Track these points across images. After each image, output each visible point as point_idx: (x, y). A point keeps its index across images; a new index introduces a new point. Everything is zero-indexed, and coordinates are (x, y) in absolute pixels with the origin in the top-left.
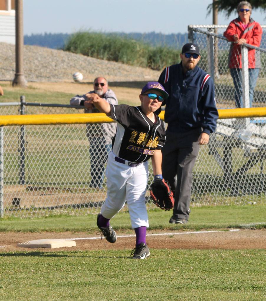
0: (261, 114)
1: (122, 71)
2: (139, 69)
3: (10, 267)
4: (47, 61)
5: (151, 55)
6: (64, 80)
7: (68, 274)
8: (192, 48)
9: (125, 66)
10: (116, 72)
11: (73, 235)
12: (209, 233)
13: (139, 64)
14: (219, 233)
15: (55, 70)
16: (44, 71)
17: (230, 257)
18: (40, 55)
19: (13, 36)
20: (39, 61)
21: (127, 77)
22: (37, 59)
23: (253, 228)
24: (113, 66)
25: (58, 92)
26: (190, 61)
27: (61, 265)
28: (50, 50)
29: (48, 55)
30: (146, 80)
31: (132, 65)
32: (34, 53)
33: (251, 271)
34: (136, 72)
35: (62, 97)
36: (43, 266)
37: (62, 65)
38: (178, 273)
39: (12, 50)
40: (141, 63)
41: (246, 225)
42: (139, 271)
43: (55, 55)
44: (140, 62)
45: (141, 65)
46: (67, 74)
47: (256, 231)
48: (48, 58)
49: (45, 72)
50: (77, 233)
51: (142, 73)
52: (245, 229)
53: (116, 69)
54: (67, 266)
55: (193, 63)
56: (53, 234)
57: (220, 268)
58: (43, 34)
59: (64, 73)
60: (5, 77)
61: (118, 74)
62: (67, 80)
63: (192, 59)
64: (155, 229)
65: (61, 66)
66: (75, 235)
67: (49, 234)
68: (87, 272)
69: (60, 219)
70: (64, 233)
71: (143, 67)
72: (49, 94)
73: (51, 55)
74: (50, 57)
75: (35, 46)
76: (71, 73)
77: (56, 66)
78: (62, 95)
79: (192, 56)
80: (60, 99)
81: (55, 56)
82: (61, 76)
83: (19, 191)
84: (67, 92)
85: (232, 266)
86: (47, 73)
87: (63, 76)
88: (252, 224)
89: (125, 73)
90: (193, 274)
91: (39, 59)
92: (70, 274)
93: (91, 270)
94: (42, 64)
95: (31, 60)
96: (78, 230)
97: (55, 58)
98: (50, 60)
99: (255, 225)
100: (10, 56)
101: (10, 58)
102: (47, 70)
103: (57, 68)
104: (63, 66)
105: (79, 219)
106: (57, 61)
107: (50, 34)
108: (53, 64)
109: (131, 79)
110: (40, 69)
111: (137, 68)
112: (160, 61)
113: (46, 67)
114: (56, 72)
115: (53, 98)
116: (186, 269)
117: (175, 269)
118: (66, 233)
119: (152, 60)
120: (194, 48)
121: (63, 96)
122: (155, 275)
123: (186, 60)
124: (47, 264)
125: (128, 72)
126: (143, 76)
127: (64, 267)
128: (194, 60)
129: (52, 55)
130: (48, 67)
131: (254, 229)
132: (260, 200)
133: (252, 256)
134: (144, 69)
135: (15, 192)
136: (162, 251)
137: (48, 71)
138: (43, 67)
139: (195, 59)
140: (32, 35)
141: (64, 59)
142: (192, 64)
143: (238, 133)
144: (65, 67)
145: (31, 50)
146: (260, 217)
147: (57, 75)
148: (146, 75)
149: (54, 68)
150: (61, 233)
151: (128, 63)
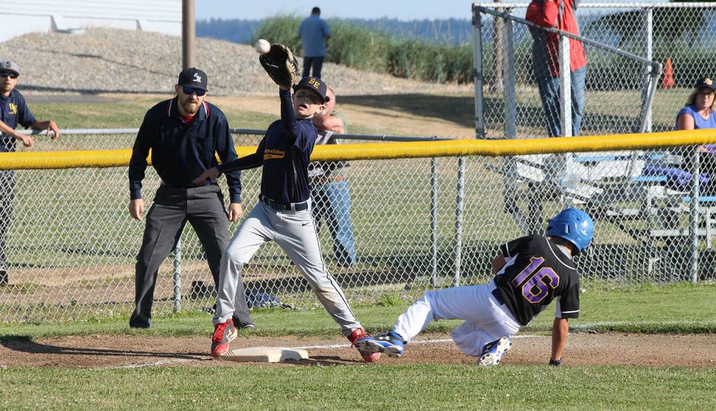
0: (595, 147)
1: (346, 79)
2: (374, 76)
3: (211, 391)
4: (227, 63)
5: (394, 53)
6: (253, 93)
7: (308, 404)
8: (196, 78)
9: (352, 71)
10: (337, 80)
11: (301, 342)
12: (520, 338)
13: (373, 68)
14: (536, 338)
15: (240, 77)
16: (223, 78)
17: (566, 378)
18: (215, 52)
19: (178, 22)
20: (214, 63)
21: (355, 88)
22: (210, 59)
23: (591, 331)
24: (332, 70)
25: (251, 112)
26: (191, 100)
27: (294, 389)
28: (230, 45)
29: (227, 54)
30: (385, 93)
31: (363, 69)
32: (206, 49)
33: (606, 401)
34: (369, 81)
35: (258, 120)
36: (264, 391)
37: (251, 68)
38: (488, 403)
39: (170, 44)
40: (377, 67)
41: (580, 326)
42: (423, 400)
43: (239, 52)
44: (376, 64)
45: (377, 70)
46: (259, 84)
47: (597, 335)
48: (228, 57)
49: (224, 80)
50: (305, 338)
51: (379, 82)
52: (579, 333)
53: (337, 76)
54: (304, 391)
55: (196, 103)
56: (269, 339)
57: (554, 395)
58: (209, 20)
59: (255, 82)
60: (160, 88)
61: (341, 83)
62: (259, 93)
63: (195, 97)
64: (432, 332)
65: (248, 70)
66: (304, 340)
67: (261, 339)
68: (338, 401)
69: (272, 314)
70: (285, 338)
71: (380, 72)
72: (236, 114)
73: (232, 54)
74: (231, 57)
75: (207, 39)
76: (265, 83)
77: (240, 71)
78: (257, 116)
79: (195, 92)
80: (255, 123)
81: (240, 55)
82: (249, 86)
83: (199, 271)
84: (264, 112)
85: (574, 393)
86: (227, 81)
87: (253, 86)
88: (590, 324)
89: (352, 82)
90: (512, 405)
91: (214, 59)
92: (311, 405)
93: (345, 398)
94: (219, 67)
95: (201, 61)
96: (307, 333)
97: (239, 58)
98: (232, 61)
99: (595, 327)
100: (168, 55)
101: (167, 58)
102: (226, 76)
103: (242, 74)
104: (252, 71)
105: (304, 315)
106: (243, 62)
107: (220, 20)
108: (237, 67)
109: (361, 91)
110: (216, 76)
111: (371, 74)
112: (407, 63)
113: (226, 72)
114: (242, 80)
115: (244, 122)
116: (499, 398)
117: (481, 397)
118: (289, 338)
119: (394, 62)
120: (199, 79)
121: (259, 118)
122: (450, 407)
123: (186, 97)
124: (271, 388)
125: (356, 80)
126: (381, 87)
127: (300, 393)
128: (198, 99)
129: (235, 52)
130: (229, 72)
131: (594, 333)
132: (592, 287)
133: (603, 376)
134: (381, 76)
135: (193, 272)
136: (454, 368)
137: (229, 78)
138: (220, 71)
139: (200, 97)
140: (212, 20)
141: (253, 59)
142: (194, 105)
143: (558, 177)
144: (256, 72)
145: (201, 45)
146: (597, 314)
147: (243, 86)
148: (385, 86)
149: (238, 73)
150: (281, 338)
151: (355, 66)
